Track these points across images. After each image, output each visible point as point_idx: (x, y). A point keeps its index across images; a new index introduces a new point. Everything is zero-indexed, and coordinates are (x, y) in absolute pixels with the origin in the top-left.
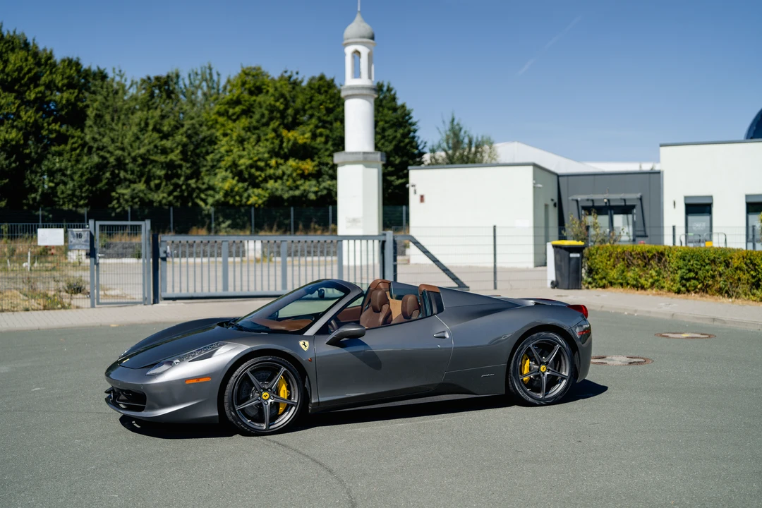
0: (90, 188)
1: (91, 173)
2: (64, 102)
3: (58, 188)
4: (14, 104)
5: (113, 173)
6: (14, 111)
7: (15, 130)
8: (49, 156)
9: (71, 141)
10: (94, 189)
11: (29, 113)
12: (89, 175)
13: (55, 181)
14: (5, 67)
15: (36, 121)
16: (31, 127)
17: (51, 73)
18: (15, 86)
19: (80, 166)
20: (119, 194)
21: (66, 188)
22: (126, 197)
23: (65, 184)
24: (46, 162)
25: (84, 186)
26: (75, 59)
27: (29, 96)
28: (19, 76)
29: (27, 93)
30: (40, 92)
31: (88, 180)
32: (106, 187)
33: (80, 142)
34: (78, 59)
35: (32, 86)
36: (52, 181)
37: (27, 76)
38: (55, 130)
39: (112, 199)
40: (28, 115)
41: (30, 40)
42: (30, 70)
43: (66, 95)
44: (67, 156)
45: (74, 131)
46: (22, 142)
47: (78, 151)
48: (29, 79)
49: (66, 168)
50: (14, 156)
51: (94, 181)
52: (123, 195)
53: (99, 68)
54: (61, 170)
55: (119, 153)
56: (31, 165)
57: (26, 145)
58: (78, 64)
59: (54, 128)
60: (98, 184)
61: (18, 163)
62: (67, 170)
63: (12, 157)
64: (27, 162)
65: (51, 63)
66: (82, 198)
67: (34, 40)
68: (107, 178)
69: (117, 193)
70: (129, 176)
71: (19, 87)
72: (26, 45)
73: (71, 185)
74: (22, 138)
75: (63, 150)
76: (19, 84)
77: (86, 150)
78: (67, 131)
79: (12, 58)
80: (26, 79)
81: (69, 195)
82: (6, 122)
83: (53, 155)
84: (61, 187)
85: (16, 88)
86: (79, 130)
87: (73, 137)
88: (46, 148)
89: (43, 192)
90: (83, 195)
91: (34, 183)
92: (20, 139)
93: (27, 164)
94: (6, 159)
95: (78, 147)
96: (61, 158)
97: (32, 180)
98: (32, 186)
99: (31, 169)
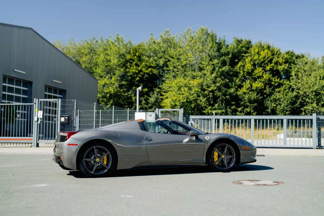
0: (291, 106)
1: (292, 100)
2: (282, 69)
3: (277, 106)
4: (261, 72)
5: (302, 99)
6: (261, 75)
7: (261, 83)
8: (275, 93)
9: (284, 86)
10: (293, 107)
11: (267, 75)
12: (291, 101)
13: (277, 104)
14: (258, 58)
15: (269, 78)
16: (267, 81)
17: (278, 57)
18: (262, 64)
19: (287, 97)
20: (305, 109)
21: (281, 107)
22: (308, 110)
23: (280, 105)
24: (273, 96)
25: (288, 106)
26: (291, 51)
27: (268, 68)
28: (264, 60)
29: (267, 67)
30: (272, 66)
31: (290, 103)
32: (299, 106)
33: (288, 86)
34: (293, 51)
35: (269, 64)
36: (274, 104)
37: (267, 60)
38: (277, 82)
39: (301, 111)
40: (267, 76)
41: (271, 45)
42: (268, 58)
43: (283, 66)
44: (282, 93)
45: (286, 82)
46: (263, 88)
47: (287, 91)
48: (268, 61)
49: (281, 98)
50: (260, 94)
51: (293, 103)
52: (307, 109)
53: (301, 54)
54: (279, 99)
55: (305, 90)
56: (267, 97)
57: (265, 89)
58: (292, 53)
59: (277, 81)
60: (295, 104)
61: (262, 97)
62: (281, 99)
63: (259, 94)
64: (265, 96)
65: (278, 54)
66: (287, 111)
67: (273, 45)
68: (299, 102)
69: (304, 108)
70: (310, 101)
71: (264, 65)
72: (269, 47)
73: (283, 105)
74: (263, 86)
75: (281, 90)
76: (264, 64)
77: (290, 89)
78: (283, 82)
79: (262, 53)
80: (266, 61)
81: (282, 110)
82: (258, 80)
83: (277, 93)
84: (279, 106)
85: (263, 65)
86: (288, 81)
87: (285, 84)
88: (273, 89)
89: (271, 108)
90: (288, 110)
91: (268, 105)
92: (262, 86)
93: (265, 97)
94: (257, 94)
95: (287, 89)
96: (280, 94)
97: (267, 103)
98: (267, 106)
99: (267, 99)
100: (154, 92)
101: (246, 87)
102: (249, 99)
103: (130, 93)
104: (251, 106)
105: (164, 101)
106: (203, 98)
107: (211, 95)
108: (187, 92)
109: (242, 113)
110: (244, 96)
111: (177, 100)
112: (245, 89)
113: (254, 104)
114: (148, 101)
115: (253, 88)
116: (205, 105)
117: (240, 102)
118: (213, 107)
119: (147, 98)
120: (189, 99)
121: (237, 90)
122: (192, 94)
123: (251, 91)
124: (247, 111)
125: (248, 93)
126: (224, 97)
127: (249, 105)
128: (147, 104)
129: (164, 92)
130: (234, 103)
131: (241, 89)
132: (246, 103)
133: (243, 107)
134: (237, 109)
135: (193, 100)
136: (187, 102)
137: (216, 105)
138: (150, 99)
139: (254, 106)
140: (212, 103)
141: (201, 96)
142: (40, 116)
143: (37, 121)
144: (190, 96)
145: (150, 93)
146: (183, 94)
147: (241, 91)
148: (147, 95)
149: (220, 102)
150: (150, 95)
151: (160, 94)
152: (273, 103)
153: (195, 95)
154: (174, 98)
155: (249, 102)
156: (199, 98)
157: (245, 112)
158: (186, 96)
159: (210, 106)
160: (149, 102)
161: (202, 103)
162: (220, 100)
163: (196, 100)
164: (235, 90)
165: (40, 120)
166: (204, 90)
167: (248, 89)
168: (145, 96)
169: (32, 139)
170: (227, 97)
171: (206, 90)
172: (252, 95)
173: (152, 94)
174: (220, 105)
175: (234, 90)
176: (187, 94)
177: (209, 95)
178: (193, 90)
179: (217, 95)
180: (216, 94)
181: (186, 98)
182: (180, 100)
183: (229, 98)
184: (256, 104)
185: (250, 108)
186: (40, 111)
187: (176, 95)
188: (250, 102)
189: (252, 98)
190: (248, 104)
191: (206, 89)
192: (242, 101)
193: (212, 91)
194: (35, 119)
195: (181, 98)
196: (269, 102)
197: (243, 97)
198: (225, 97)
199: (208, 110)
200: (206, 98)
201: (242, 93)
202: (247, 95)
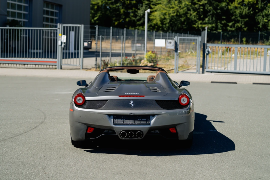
8: (267, 8)
24: (265, 11)
46: (255, 2)
50: (251, 8)
56: (258, 12)
61: (253, 12)
63: (250, 9)
64: (257, 11)
88: (266, 4)
89: (262, 24)
94: (249, 9)
97: (259, 19)
98: (258, 21)
99: (259, 14)
100: (143, 5)
101: (237, 1)
102: (240, 14)
103: (118, 5)
104: (242, 21)
105: (153, 14)
106: (193, 12)
107: (201, 9)
108: (177, 6)
109: (233, 27)
110: (236, 10)
111: (167, 14)
112: (237, 4)
113: (246, 19)
114: (136, 13)
115: (245, 3)
116: (195, 19)
117: (231, 16)
118: (203, 21)
119: (135, 10)
120: (179, 13)
121: (228, 4)
122: (182, 7)
123: (242, 5)
124: (238, 26)
125: (240, 8)
126: (214, 11)
127: (241, 20)
128: (136, 17)
129: (153, 5)
130: (225, 17)
131: (232, 3)
132: (237, 18)
133: (233, 22)
134: (228, 23)
135: (183, 14)
136: (177, 15)
137: (207, 19)
138: (139, 12)
139: (246, 20)
140: (202, 17)
141: (192, 10)
142: (64, 40)
143: (61, 45)
144: (181, 10)
145: (138, 5)
146: (173, 8)
147: (232, 5)
148: (135, 8)
149: (211, 16)
150: (139, 7)
151: (148, 7)
152: (265, 18)
153: (185, 8)
154: (164, 12)
155: (240, 16)
156: (189, 12)
157: (236, 27)
158: (177, 9)
159: (200, 20)
160: (138, 14)
161: (191, 17)
162: (210, 15)
163: (186, 14)
164: (227, 4)
165: (63, 44)
166: (195, 4)
167: (239, 4)
168: (134, 9)
169: (56, 62)
170: (219, 11)
171: (197, 4)
172: (243, 10)
173: (140, 6)
174: (210, 19)
175: (225, 5)
176: (177, 7)
177: (199, 9)
178: (183, 4)
179: (208, 8)
180: (206, 8)
181: (176, 11)
182: (170, 14)
183: (220, 12)
184: (247, 19)
185: (241, 23)
186: (64, 36)
187: (166, 8)
188: (242, 16)
189: (243, 13)
190: (239, 18)
191: (197, 2)
192: (232, 15)
193: (203, 5)
194: (59, 43)
195: (170, 12)
196: (260, 18)
197: (234, 11)
198: (216, 11)
199: (198, 24)
200: (196, 12)
201: (233, 7)
202: (238, 10)
